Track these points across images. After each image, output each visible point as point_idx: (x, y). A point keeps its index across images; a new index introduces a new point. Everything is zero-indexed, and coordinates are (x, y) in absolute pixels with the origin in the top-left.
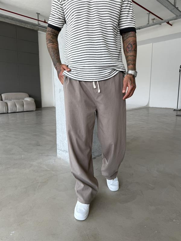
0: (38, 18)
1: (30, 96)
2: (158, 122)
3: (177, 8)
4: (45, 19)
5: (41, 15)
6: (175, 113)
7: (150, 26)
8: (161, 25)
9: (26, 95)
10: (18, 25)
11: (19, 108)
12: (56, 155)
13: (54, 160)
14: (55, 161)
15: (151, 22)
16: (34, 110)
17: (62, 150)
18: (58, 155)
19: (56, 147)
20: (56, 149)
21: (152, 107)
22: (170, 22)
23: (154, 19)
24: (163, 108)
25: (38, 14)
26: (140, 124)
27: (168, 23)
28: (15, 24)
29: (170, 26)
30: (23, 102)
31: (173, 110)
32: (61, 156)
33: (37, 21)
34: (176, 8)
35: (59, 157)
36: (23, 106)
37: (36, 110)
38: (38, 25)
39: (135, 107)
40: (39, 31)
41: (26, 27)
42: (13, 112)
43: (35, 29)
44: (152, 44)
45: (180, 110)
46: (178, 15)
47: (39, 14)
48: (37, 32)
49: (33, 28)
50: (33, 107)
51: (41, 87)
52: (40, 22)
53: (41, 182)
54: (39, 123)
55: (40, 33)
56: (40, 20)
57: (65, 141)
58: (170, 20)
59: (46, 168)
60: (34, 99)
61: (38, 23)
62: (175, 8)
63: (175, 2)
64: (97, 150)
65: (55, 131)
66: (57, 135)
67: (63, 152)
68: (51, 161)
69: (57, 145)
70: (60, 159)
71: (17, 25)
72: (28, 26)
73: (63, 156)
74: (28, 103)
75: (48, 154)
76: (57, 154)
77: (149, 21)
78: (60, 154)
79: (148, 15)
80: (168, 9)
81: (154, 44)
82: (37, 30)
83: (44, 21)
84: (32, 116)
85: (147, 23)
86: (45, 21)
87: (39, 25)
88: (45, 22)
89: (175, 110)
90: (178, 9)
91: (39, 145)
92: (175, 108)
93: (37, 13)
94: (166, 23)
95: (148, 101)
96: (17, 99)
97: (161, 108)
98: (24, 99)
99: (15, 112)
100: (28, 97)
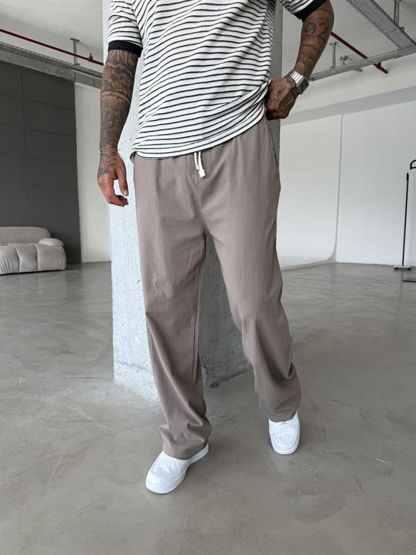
0: (75, 50)
1: (53, 235)
2: (364, 295)
3: (402, 29)
4: (91, 54)
5: (81, 44)
6: (398, 275)
7: (337, 72)
8: (361, 71)
9: (45, 231)
10: (27, 67)
11: (24, 263)
12: (111, 378)
13: (104, 392)
14: (107, 395)
15: (339, 64)
16: (63, 268)
17: (126, 364)
18: (116, 377)
20: (112, 362)
21: (343, 263)
22: (383, 64)
23: (346, 58)
24: (370, 265)
25: (75, 41)
27: (378, 66)
28: (20, 64)
29: (384, 74)
30: (35, 248)
31: (392, 271)
32: (124, 380)
33: (73, 56)
34: (400, 29)
35: (119, 384)
36: (36, 258)
37: (67, 269)
38: (74, 67)
39: (303, 262)
40: (76, 83)
41: (46, 72)
42: (11, 272)
43: (68, 78)
44: (340, 115)
45: (409, 269)
46: (404, 46)
47: (78, 41)
48: (73, 85)
49: (61, 76)
50: (60, 262)
51: (80, 214)
52: (79, 60)
53: (64, 456)
54: (75, 298)
55: (78, 86)
56: (78, 54)
58: (385, 59)
59: (83, 413)
60: (63, 242)
61: (75, 62)
62: (396, 28)
63: (397, 15)
64: (221, 362)
65: (109, 317)
66: (114, 322)
67: (129, 370)
68: (96, 394)
69: (115, 351)
70: (122, 387)
71: (23, 67)
72: (52, 71)
73: (129, 380)
74: (48, 252)
75: (91, 376)
76: (113, 376)
77: (334, 62)
78: (120, 374)
79: (332, 47)
80: (381, 30)
81: (344, 116)
82: (71, 81)
83: (88, 57)
84: (58, 281)
85: (331, 65)
86: (91, 57)
87: (76, 67)
88: (91, 60)
89: (397, 268)
90: (403, 32)
91: (68, 352)
92: (398, 263)
93: (71, 39)
94: (374, 67)
95: (333, 249)
96: (20, 242)
97: (365, 265)
98: (37, 242)
99: (16, 272)
100: (48, 237)
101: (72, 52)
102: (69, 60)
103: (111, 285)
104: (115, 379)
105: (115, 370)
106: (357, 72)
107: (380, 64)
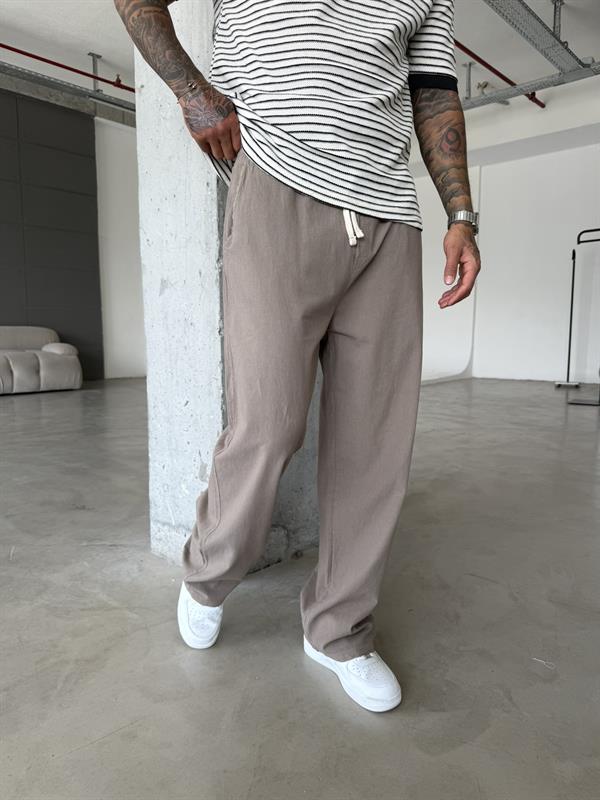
0: (95, 70)
1: (63, 339)
3: (565, 45)
4: (118, 76)
5: (104, 61)
6: (561, 394)
7: (473, 106)
8: (507, 103)
9: (52, 333)
10: (26, 94)
11: (20, 379)
12: (147, 546)
13: (135, 567)
14: (140, 571)
15: (475, 93)
16: (78, 386)
17: (169, 524)
18: (154, 543)
19: (149, 512)
20: (148, 522)
21: (484, 378)
22: (539, 95)
23: (486, 85)
24: (521, 381)
25: (95, 57)
26: (449, 430)
27: (532, 97)
28: (14, 90)
29: (539, 108)
30: (37, 358)
31: (553, 388)
32: (166, 548)
33: (92, 79)
34: (563, 44)
35: (157, 554)
36: (38, 372)
37: (82, 388)
38: (94, 94)
40: (96, 118)
41: (53, 101)
42: (2, 393)
43: (85, 110)
44: (478, 167)
45: (577, 387)
46: (567, 68)
47: (99, 57)
48: (93, 121)
50: (73, 377)
51: (103, 309)
52: (101, 85)
53: (77, 661)
54: (94, 430)
55: (100, 123)
56: (99, 76)
57: (183, 486)
58: (541, 88)
59: (105, 598)
60: (78, 349)
61: (95, 87)
62: (557, 42)
63: (557, 24)
64: (308, 520)
65: (144, 458)
66: (151, 464)
67: (174, 533)
68: (125, 569)
69: (152, 505)
70: (162, 559)
71: (18, 94)
72: (61, 100)
73: (174, 548)
74: (55, 363)
75: (117, 543)
76: (149, 542)
77: (469, 90)
78: (160, 539)
79: (465, 69)
80: (536, 45)
81: (483, 168)
82: (89, 116)
83: (114, 80)
84: (70, 406)
86: (119, 81)
87: (97, 95)
88: (118, 84)
89: (559, 386)
90: (567, 49)
92: (561, 378)
93: (90, 54)
94: (526, 98)
95: (468, 360)
96: (15, 348)
97: (513, 380)
98: (40, 349)
99: (9, 392)
100: (55, 342)
101: (91, 73)
102: (87, 84)
103: (146, 410)
104: (152, 547)
105: (152, 533)
106: (500, 106)
107: (534, 94)
